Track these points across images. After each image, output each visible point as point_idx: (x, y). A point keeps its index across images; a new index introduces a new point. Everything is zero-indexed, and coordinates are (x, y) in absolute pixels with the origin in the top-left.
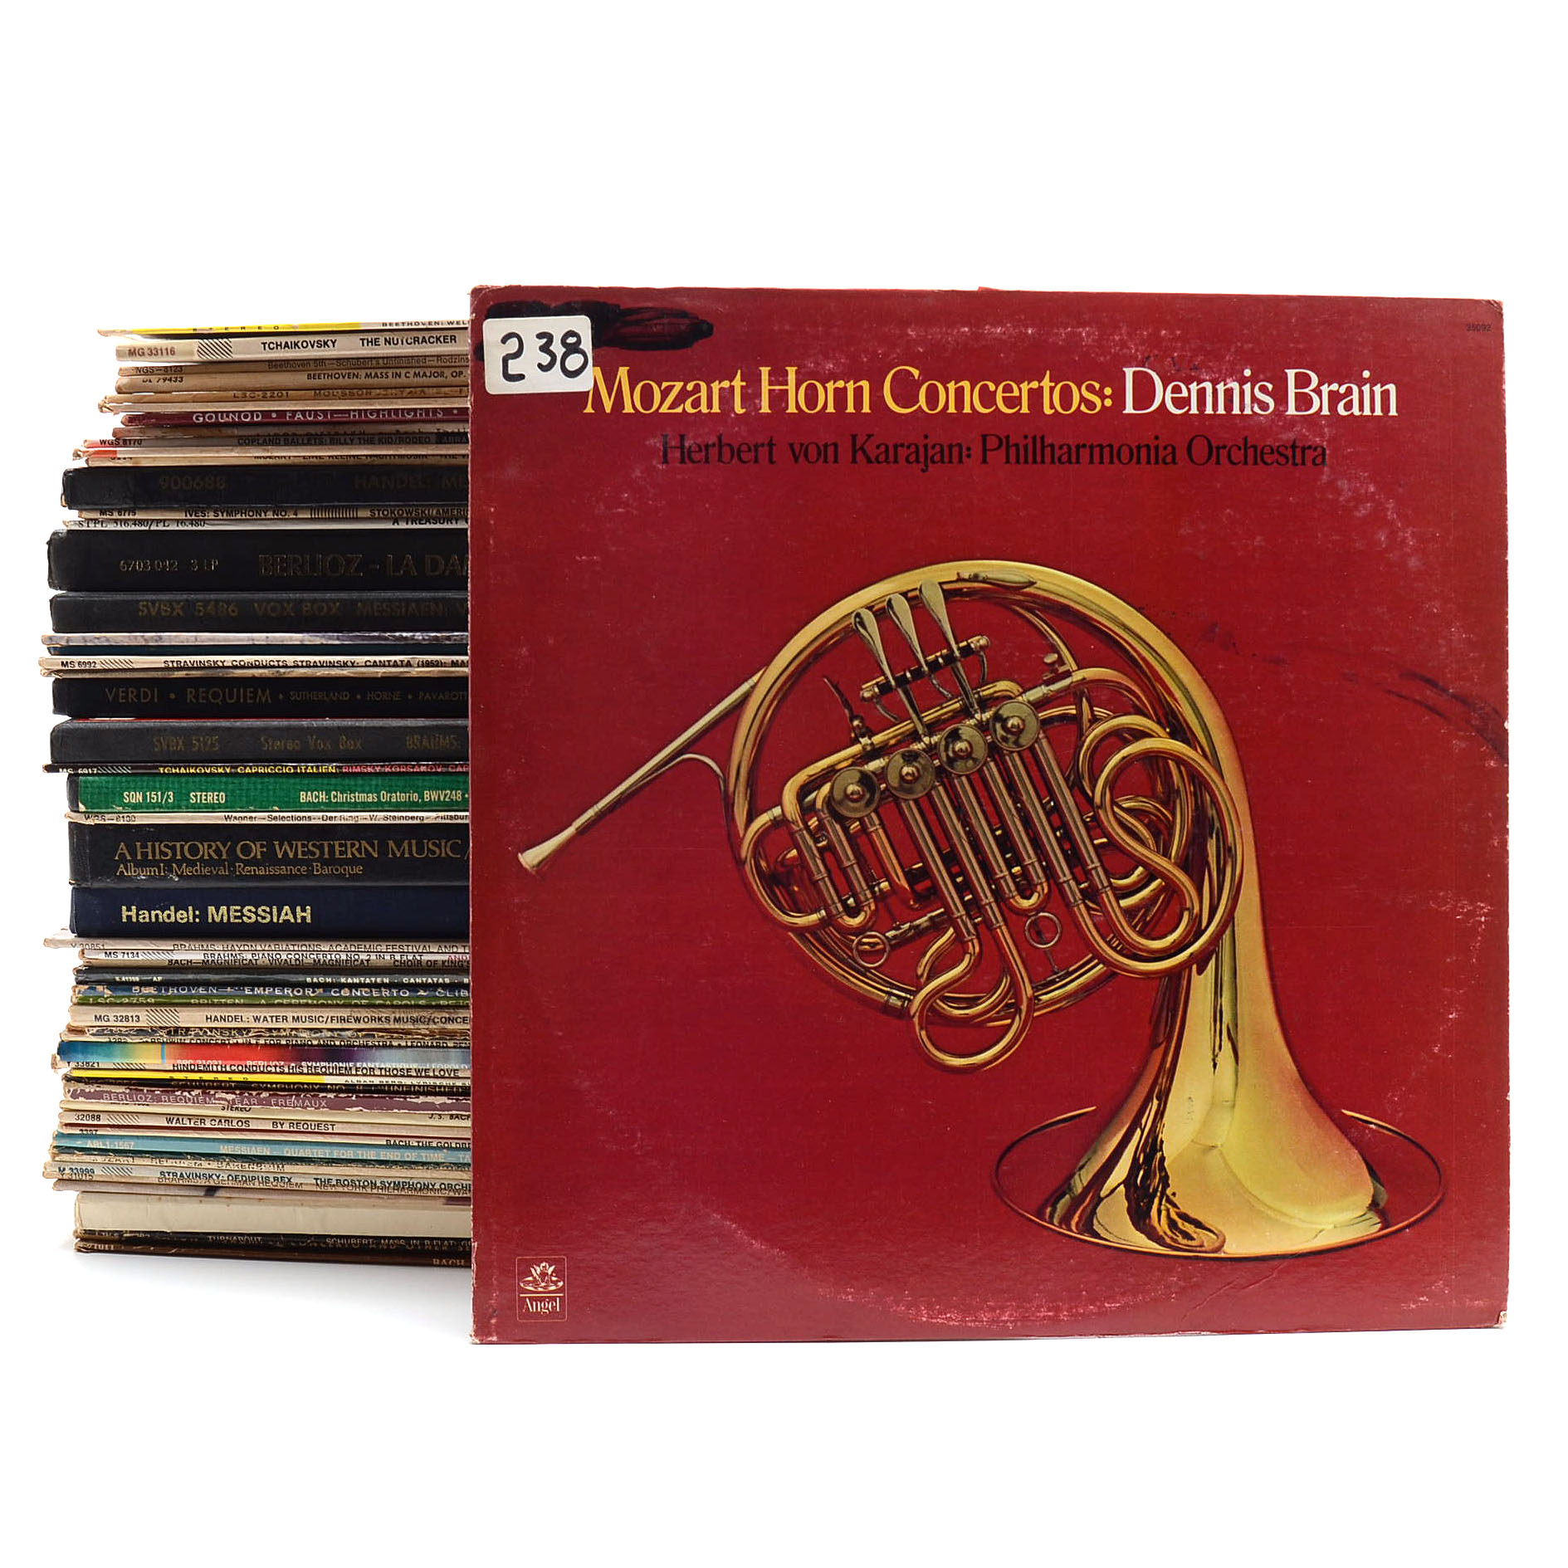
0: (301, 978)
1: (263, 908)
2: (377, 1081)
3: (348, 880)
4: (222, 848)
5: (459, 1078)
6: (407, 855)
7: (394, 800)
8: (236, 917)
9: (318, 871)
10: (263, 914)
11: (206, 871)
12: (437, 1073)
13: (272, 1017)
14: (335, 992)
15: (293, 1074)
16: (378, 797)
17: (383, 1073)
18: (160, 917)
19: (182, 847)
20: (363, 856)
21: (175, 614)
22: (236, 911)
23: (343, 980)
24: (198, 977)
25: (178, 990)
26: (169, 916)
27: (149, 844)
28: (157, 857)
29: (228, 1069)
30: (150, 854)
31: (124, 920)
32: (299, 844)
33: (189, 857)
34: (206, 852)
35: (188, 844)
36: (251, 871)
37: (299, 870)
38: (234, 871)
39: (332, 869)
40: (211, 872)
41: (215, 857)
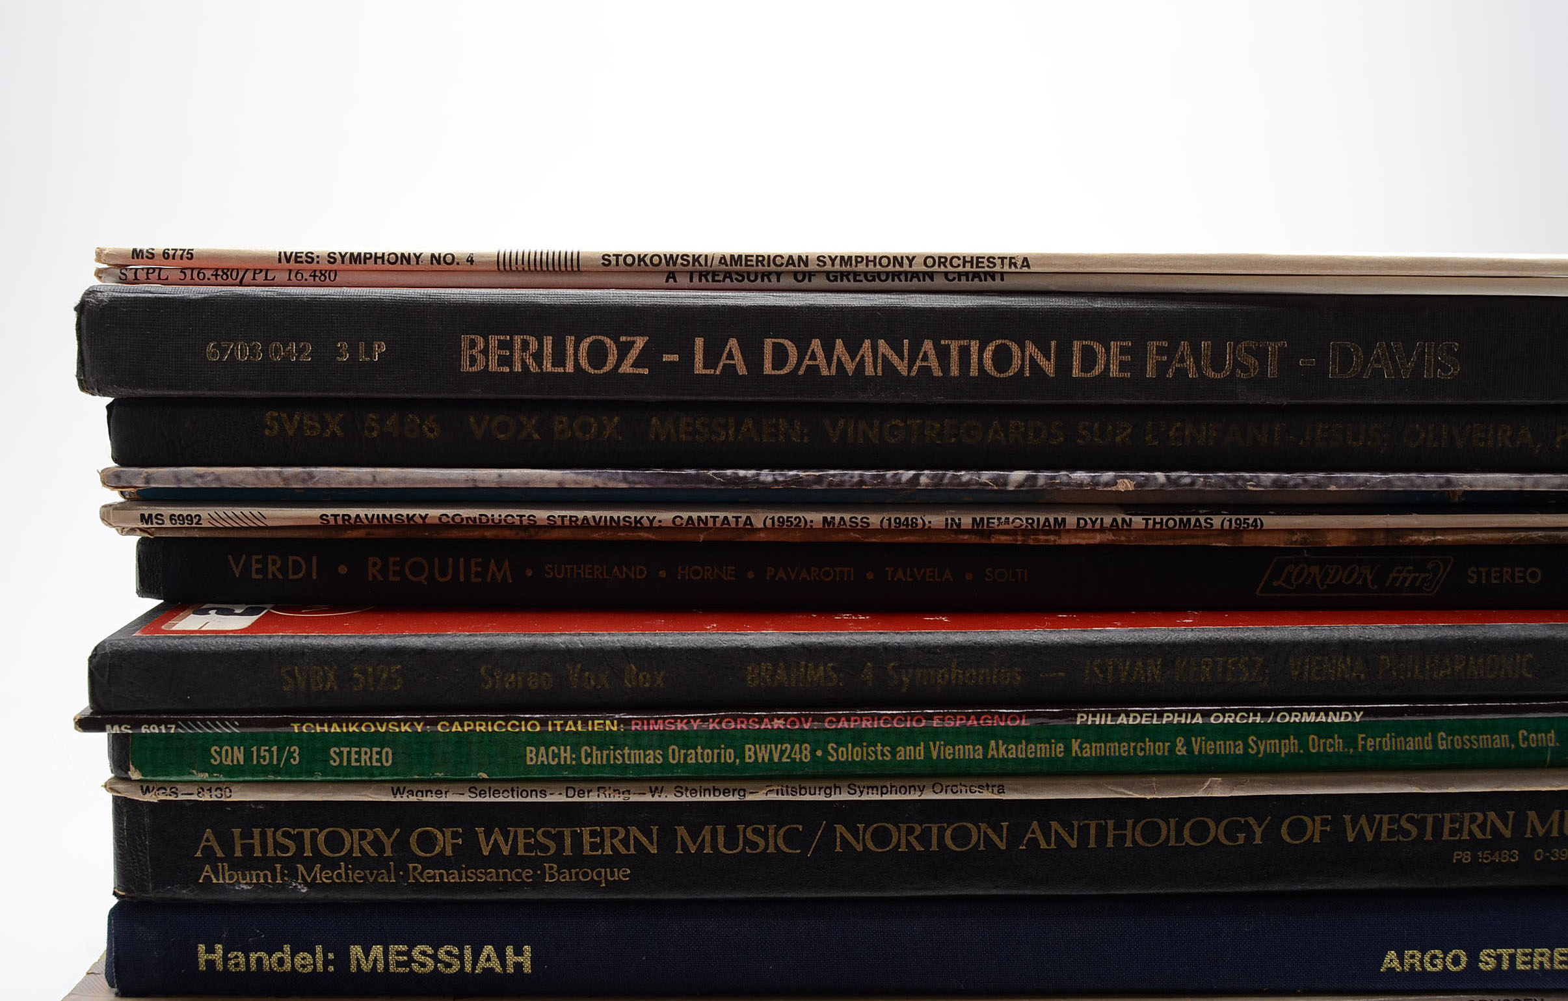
1: (447, 948)
3: (603, 890)
4: (384, 838)
6: (708, 851)
7: (691, 761)
8: (399, 964)
9: (552, 876)
10: (447, 959)
11: (355, 877)
16: (665, 756)
18: (266, 962)
19: (314, 836)
20: (632, 851)
21: (328, 433)
22: (399, 953)
26: (281, 962)
27: (256, 831)
28: (270, 853)
30: (258, 848)
31: (202, 967)
32: (521, 831)
33: (327, 854)
34: (356, 846)
35: (325, 832)
36: (434, 877)
37: (518, 875)
38: (406, 877)
39: (577, 874)
40: (365, 878)
41: (373, 853)
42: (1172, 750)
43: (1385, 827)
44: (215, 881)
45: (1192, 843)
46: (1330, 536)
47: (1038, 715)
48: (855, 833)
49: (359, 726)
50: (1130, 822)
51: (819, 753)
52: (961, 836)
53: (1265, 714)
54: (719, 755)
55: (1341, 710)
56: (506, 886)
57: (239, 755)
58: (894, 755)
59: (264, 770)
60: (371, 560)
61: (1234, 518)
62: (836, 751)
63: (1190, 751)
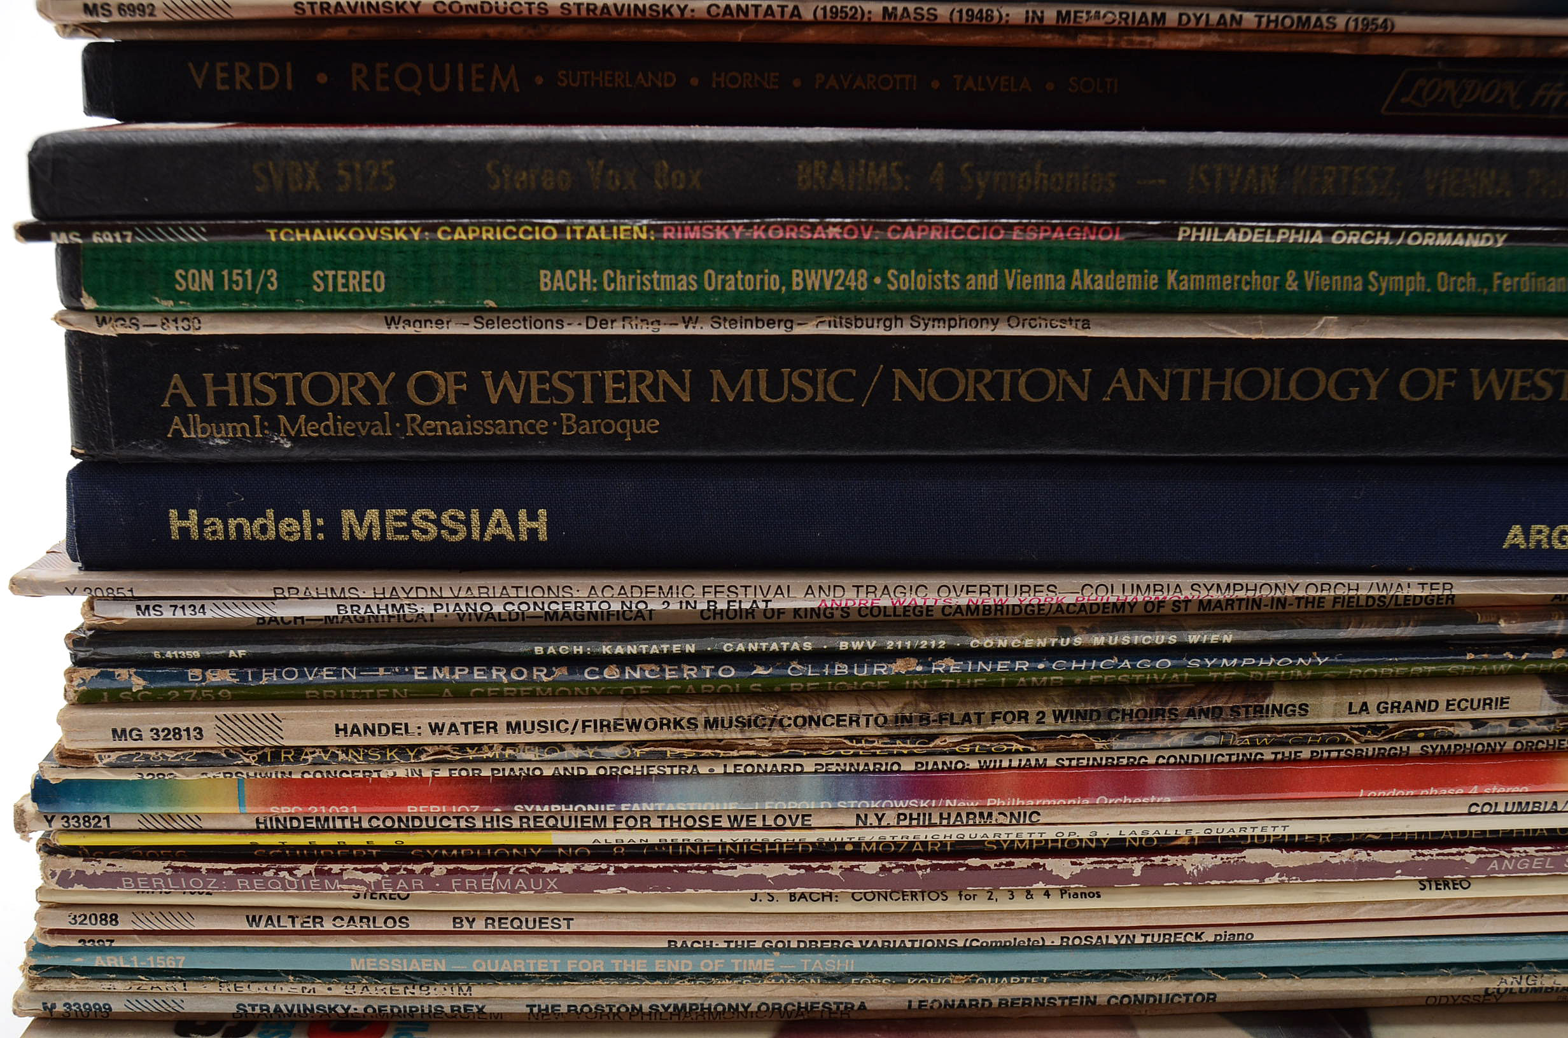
0: (523, 648)
1: (451, 512)
2: (653, 838)
3: (627, 446)
4: (377, 384)
5: (810, 828)
6: (748, 398)
7: (731, 288)
8: (398, 531)
9: (570, 428)
10: (451, 524)
11: (345, 429)
12: (770, 822)
13: (466, 724)
14: (591, 673)
15: (493, 829)
16: (700, 282)
17: (667, 824)
18: (247, 530)
19: (297, 382)
20: (661, 399)
22: (397, 518)
23: (606, 649)
24: (320, 648)
25: (279, 675)
26: (264, 529)
27: (231, 376)
28: (248, 402)
29: (365, 825)
30: (233, 396)
31: (175, 536)
32: (534, 375)
33: (312, 402)
34: (345, 393)
35: (309, 377)
36: (435, 430)
37: (532, 427)
38: (404, 429)
39: (598, 425)
40: (356, 430)
41: (365, 402)
42: (1281, 285)
43: (1517, 384)
44: (185, 435)
45: (1299, 398)
46: (1471, 43)
47: (1134, 228)
48: (917, 382)
49: (346, 233)
50: (1229, 372)
51: (878, 280)
52: (1037, 385)
53: (1395, 234)
54: (762, 280)
55: (1482, 232)
56: (517, 440)
57: (208, 279)
58: (964, 283)
59: (237, 297)
60: (355, 66)
61: (1361, 17)
62: (897, 279)
63: (1302, 286)
